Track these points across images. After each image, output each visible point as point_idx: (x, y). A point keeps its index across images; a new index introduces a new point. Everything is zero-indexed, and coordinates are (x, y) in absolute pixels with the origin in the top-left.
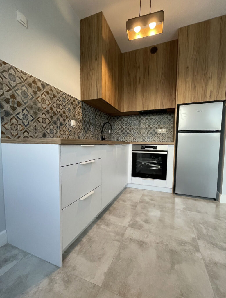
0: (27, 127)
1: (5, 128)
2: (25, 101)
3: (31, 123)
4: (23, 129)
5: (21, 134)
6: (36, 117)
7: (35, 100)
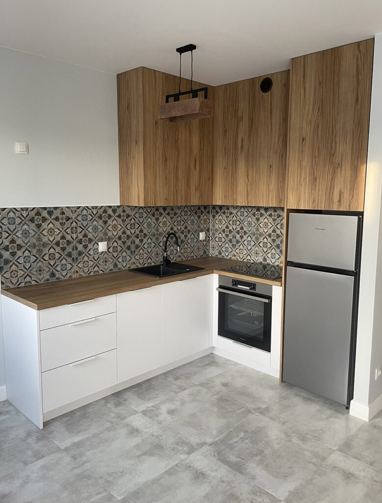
0: (29, 271)
1: (4, 277)
2: (26, 242)
3: (34, 265)
4: (24, 274)
5: (22, 280)
6: (40, 256)
7: (39, 235)
